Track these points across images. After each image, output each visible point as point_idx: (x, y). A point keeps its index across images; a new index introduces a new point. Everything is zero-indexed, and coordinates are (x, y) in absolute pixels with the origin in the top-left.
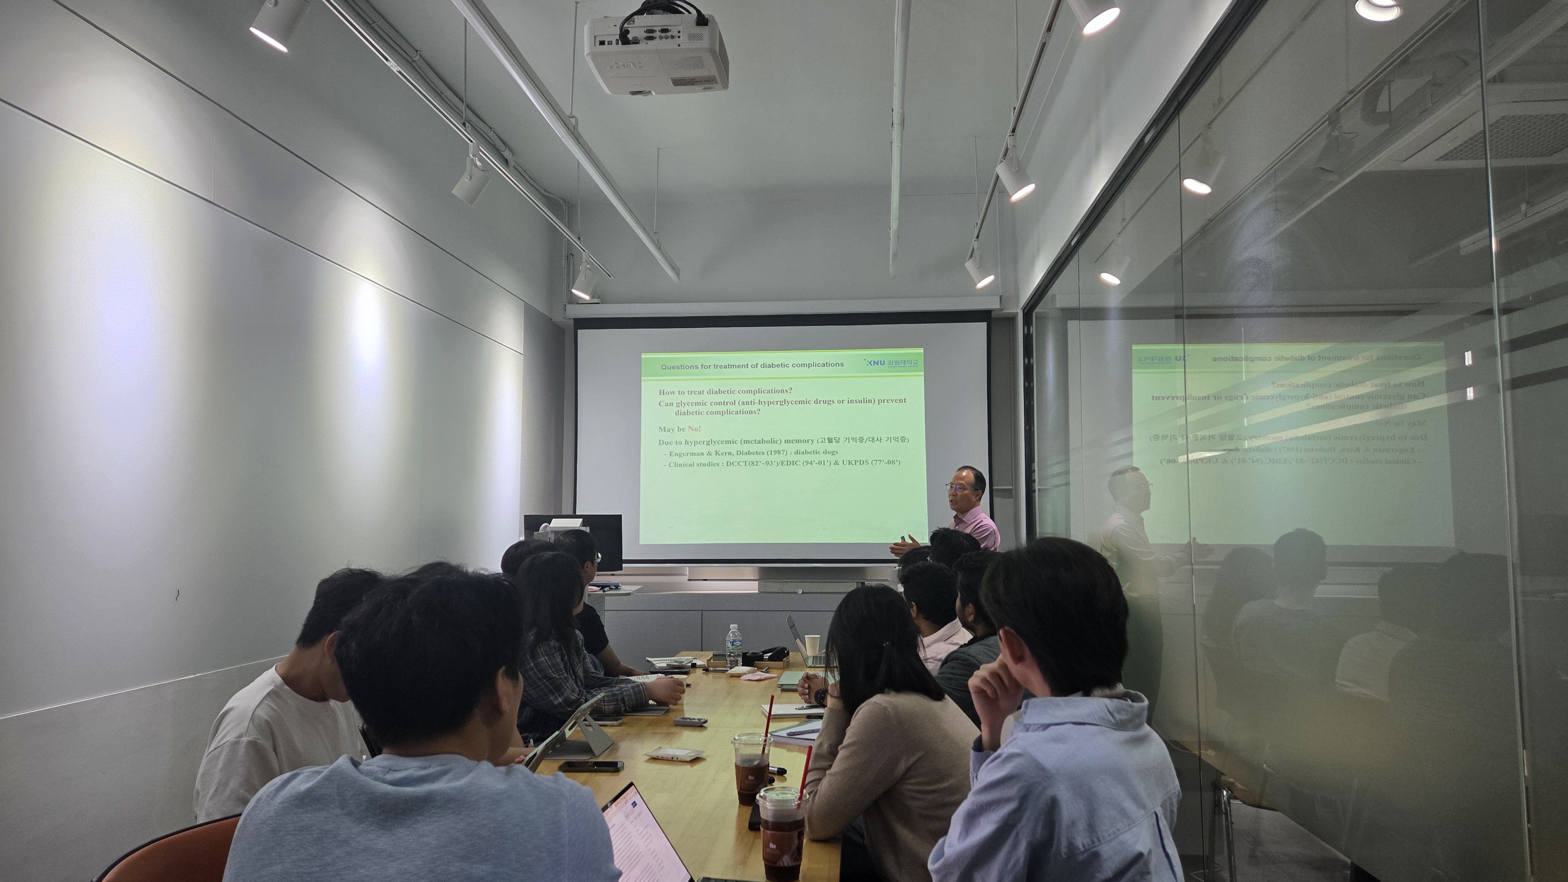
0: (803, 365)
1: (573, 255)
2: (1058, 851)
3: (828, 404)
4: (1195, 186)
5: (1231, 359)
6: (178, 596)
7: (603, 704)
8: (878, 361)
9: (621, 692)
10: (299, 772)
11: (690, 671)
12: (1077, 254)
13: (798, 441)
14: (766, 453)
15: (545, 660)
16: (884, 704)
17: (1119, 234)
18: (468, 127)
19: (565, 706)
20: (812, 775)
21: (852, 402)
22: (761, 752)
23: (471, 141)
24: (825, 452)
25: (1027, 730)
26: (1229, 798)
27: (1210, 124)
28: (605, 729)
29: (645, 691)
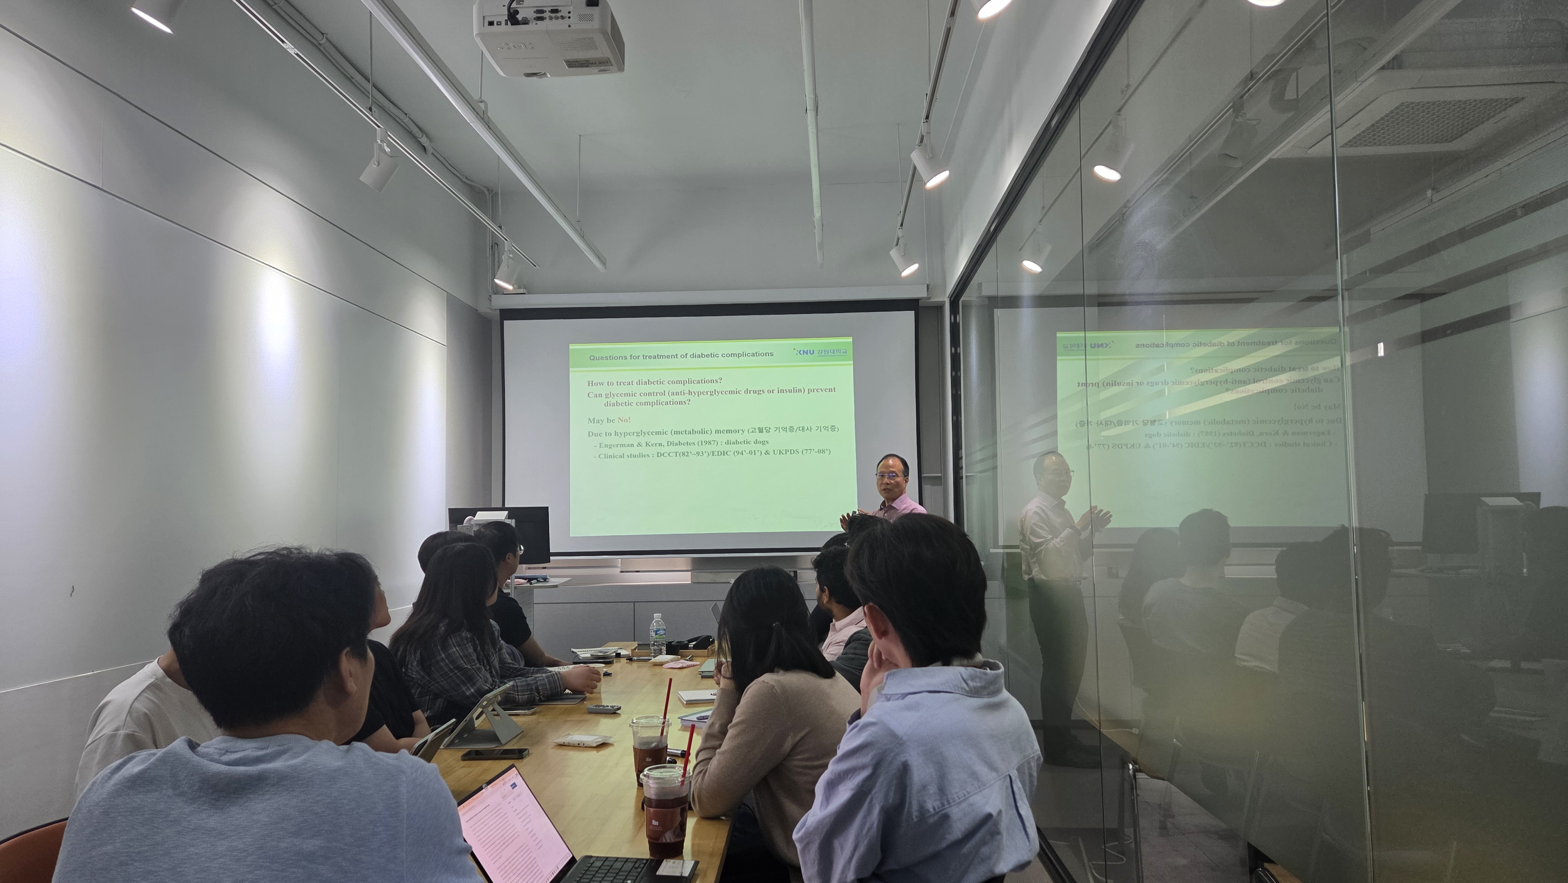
0: (733, 355)
1: (498, 245)
2: (910, 813)
3: (758, 393)
4: (1106, 173)
5: (1152, 346)
6: (72, 592)
7: (516, 694)
8: (807, 351)
9: (536, 681)
10: (137, 754)
11: (613, 660)
12: (995, 242)
13: (728, 431)
14: (696, 444)
15: (457, 650)
16: (772, 683)
17: (1040, 221)
18: (375, 112)
19: (477, 696)
20: (703, 754)
21: (782, 391)
22: (659, 734)
23: (379, 127)
24: (756, 442)
25: (889, 700)
26: (1135, 771)
27: (1119, 110)
28: (514, 718)
29: (560, 680)
